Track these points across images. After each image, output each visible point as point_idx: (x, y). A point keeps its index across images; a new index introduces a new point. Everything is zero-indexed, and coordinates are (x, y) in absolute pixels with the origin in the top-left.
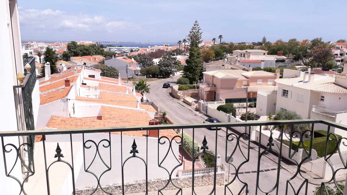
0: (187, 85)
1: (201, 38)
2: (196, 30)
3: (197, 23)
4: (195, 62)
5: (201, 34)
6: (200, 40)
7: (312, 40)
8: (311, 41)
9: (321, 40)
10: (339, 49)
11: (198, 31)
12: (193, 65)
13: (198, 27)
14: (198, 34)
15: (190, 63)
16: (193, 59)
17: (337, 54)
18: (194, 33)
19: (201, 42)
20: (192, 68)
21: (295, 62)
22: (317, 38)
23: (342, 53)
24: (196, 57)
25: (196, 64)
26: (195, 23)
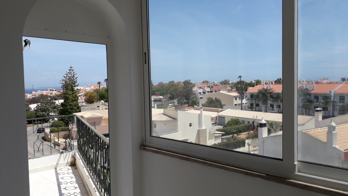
0: (62, 127)
1: (77, 82)
2: (72, 75)
3: (72, 69)
4: (70, 105)
5: (76, 78)
6: (76, 84)
7: (183, 81)
8: (183, 83)
9: (190, 81)
10: (202, 88)
11: (74, 76)
12: (68, 108)
13: (73, 72)
14: (73, 79)
15: (65, 106)
16: (68, 102)
17: (200, 93)
18: (70, 77)
19: (77, 86)
20: (67, 111)
21: (170, 101)
22: (187, 80)
23: (204, 91)
24: (71, 100)
25: (71, 107)
26: (70, 69)
